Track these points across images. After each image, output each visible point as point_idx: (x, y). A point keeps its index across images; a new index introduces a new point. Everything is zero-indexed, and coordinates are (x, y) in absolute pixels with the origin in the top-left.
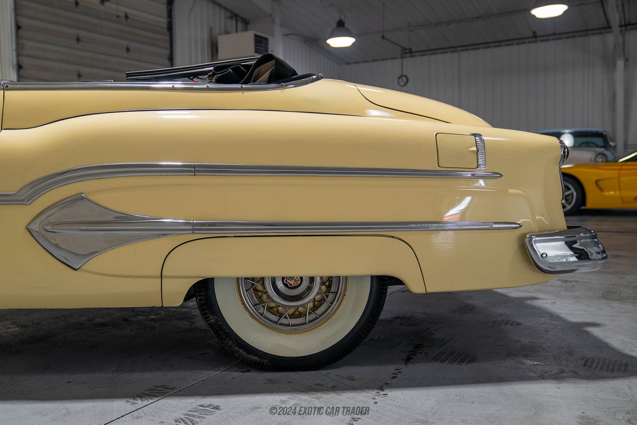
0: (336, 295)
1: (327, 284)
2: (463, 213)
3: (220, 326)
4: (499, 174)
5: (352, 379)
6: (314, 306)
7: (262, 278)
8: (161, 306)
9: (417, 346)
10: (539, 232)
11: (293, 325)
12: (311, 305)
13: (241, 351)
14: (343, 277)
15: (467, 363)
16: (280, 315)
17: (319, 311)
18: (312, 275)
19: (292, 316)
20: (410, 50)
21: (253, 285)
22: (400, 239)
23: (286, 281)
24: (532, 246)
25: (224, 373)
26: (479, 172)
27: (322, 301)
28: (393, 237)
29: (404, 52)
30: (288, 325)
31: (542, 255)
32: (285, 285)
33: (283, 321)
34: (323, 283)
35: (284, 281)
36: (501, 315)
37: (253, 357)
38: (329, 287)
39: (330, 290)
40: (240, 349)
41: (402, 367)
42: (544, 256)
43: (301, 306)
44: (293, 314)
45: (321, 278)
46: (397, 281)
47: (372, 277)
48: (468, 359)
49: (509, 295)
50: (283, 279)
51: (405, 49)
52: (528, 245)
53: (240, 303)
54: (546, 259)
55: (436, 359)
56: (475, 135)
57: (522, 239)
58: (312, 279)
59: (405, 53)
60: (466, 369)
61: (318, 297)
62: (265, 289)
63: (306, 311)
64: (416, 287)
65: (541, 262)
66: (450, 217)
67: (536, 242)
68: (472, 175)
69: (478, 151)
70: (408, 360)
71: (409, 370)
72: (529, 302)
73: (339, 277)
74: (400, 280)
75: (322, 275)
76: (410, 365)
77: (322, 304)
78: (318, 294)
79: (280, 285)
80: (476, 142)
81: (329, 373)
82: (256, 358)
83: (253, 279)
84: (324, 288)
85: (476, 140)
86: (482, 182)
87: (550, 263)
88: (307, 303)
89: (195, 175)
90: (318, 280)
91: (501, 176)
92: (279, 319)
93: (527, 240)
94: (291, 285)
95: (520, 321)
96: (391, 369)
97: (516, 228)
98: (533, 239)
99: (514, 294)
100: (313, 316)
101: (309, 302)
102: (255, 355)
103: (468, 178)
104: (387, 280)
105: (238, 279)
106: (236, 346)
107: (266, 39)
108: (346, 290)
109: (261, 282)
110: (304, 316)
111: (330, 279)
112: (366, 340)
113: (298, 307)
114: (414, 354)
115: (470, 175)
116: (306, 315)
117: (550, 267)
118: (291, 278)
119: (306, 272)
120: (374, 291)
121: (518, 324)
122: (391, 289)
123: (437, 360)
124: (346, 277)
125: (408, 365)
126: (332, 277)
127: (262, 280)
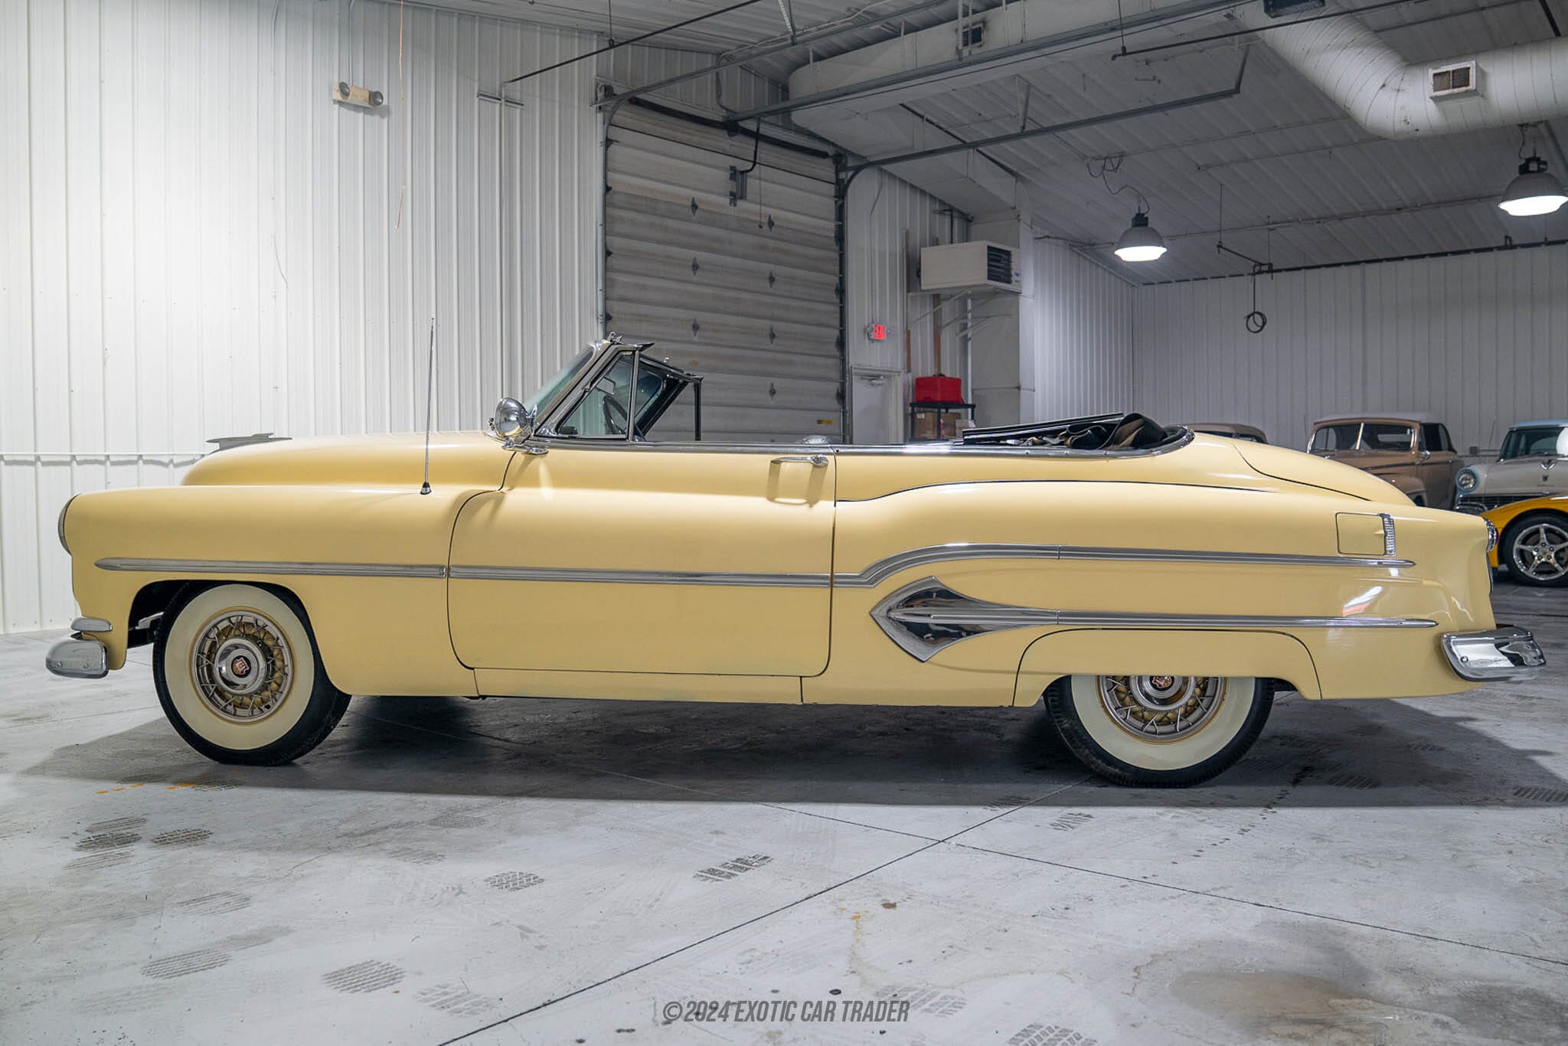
0: (1213, 700)
1: (1201, 686)
2: (1370, 608)
3: (1076, 732)
4: (1411, 562)
5: (1232, 797)
6: (1186, 711)
7: (1125, 677)
8: (1009, 706)
9: (1306, 769)
10: (1460, 631)
11: (1161, 734)
12: (1181, 711)
13: (1100, 761)
14: (1221, 678)
15: (1370, 788)
16: (1146, 722)
17: (1192, 718)
18: (1185, 675)
19: (1160, 722)
20: (1271, 265)
21: (1114, 684)
22: (1292, 636)
23: (1155, 681)
24: (1450, 648)
25: (1077, 787)
26: (1387, 560)
27: (1197, 705)
28: (1284, 634)
29: (1258, 268)
30: (1155, 733)
31: (1461, 659)
32: (1154, 686)
33: (1148, 727)
34: (1198, 686)
35: (1153, 682)
36: (1419, 738)
37: (1113, 769)
38: (1204, 690)
39: (1205, 693)
40: (1099, 759)
41: (1290, 788)
42: (1464, 660)
43: (1170, 711)
44: (1160, 721)
45: (1196, 678)
46: (1286, 685)
47: (1257, 679)
48: (1371, 784)
49: (1433, 713)
50: (1151, 678)
51: (1261, 264)
52: (1445, 647)
53: (1100, 705)
54: (1467, 664)
55: (1331, 782)
56: (1382, 516)
57: (1439, 638)
58: (1185, 680)
59: (1261, 272)
60: (1367, 792)
61: (1191, 702)
62: (1130, 690)
63: (1177, 718)
64: (1309, 691)
65: (1462, 667)
66: (1352, 609)
67: (1456, 643)
68: (1379, 563)
69: (1385, 536)
70: (1296, 782)
71: (1299, 791)
72: (1462, 724)
73: (1217, 678)
74: (1292, 685)
75: (1196, 675)
76: (1298, 788)
77: (1195, 709)
78: (1192, 697)
79: (1148, 686)
80: (1384, 524)
81: (1201, 792)
82: (1117, 770)
83: (1114, 677)
84: (1198, 691)
85: (1383, 522)
86: (1394, 572)
87: (1473, 669)
88: (1178, 708)
89: (1059, 559)
90: (1192, 682)
91: (1414, 564)
92: (1144, 726)
93: (1444, 641)
94: (1160, 685)
95: (1444, 746)
96: (1276, 790)
97: (1432, 626)
98: (1452, 640)
99: (1441, 712)
100: (1184, 723)
101: (1181, 706)
102: (1116, 767)
103: (1374, 566)
104: (1273, 684)
105: (1099, 676)
106: (1094, 755)
107: (1008, 253)
108: (1224, 693)
109: (1124, 682)
110: (1174, 723)
111: (1206, 680)
112: (1240, 761)
113: (1167, 712)
114: (1303, 777)
115: (1376, 564)
116: (1177, 721)
117: (1471, 674)
118: (1161, 678)
119: (1179, 671)
120: (1258, 699)
121: (1441, 749)
122: (1279, 696)
123: (1331, 784)
124: (1226, 678)
125: (1297, 788)
126: (1208, 678)
127: (1126, 679)
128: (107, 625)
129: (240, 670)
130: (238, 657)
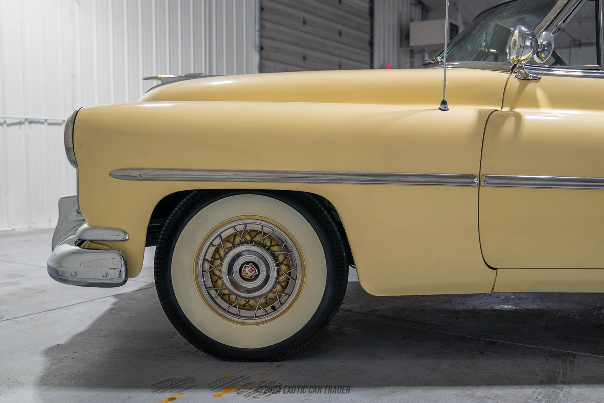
128: (124, 235)
129: (250, 275)
130: (248, 263)
